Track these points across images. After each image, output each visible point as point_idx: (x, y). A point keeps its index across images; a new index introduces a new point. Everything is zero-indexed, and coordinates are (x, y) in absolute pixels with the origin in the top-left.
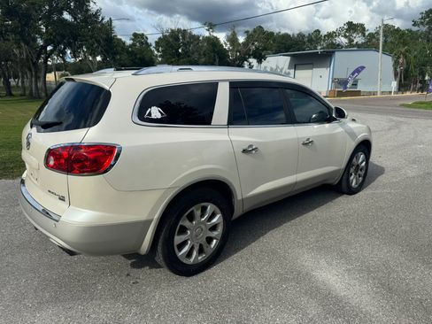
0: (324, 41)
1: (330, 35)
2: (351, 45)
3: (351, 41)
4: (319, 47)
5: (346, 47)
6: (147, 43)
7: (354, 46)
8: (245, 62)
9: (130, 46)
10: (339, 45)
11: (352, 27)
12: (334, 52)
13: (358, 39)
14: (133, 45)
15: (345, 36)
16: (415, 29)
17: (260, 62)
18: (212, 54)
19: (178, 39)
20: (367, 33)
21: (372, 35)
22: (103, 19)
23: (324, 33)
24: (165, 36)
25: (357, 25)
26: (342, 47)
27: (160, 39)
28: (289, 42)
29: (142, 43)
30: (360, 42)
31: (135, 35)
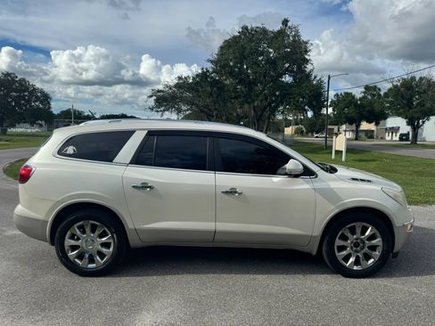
6: (379, 95)
9: (360, 99)
14: (364, 98)
22: (315, 77)
24: (395, 87)
29: (374, 95)
31: (367, 88)
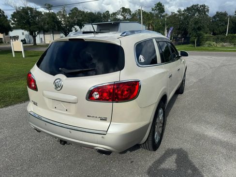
0: (112, 17)
1: (114, 14)
2: (125, 20)
3: (125, 17)
4: (109, 20)
5: (123, 20)
6: (4, 15)
7: (126, 20)
8: (73, 28)
10: (119, 19)
11: (124, 10)
12: (119, 23)
13: (128, 17)
15: (122, 15)
16: (153, 12)
17: (81, 28)
18: (53, 23)
19: (27, 13)
20: (132, 14)
21: (134, 15)
23: (111, 13)
24: (18, 12)
25: (126, 9)
26: (121, 20)
27: (14, 13)
28: (93, 17)
30: (129, 18)
